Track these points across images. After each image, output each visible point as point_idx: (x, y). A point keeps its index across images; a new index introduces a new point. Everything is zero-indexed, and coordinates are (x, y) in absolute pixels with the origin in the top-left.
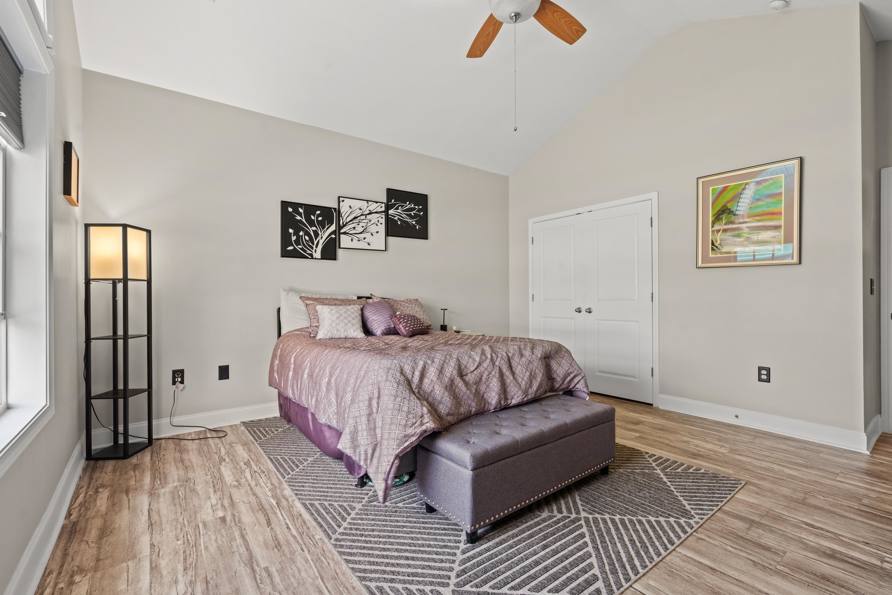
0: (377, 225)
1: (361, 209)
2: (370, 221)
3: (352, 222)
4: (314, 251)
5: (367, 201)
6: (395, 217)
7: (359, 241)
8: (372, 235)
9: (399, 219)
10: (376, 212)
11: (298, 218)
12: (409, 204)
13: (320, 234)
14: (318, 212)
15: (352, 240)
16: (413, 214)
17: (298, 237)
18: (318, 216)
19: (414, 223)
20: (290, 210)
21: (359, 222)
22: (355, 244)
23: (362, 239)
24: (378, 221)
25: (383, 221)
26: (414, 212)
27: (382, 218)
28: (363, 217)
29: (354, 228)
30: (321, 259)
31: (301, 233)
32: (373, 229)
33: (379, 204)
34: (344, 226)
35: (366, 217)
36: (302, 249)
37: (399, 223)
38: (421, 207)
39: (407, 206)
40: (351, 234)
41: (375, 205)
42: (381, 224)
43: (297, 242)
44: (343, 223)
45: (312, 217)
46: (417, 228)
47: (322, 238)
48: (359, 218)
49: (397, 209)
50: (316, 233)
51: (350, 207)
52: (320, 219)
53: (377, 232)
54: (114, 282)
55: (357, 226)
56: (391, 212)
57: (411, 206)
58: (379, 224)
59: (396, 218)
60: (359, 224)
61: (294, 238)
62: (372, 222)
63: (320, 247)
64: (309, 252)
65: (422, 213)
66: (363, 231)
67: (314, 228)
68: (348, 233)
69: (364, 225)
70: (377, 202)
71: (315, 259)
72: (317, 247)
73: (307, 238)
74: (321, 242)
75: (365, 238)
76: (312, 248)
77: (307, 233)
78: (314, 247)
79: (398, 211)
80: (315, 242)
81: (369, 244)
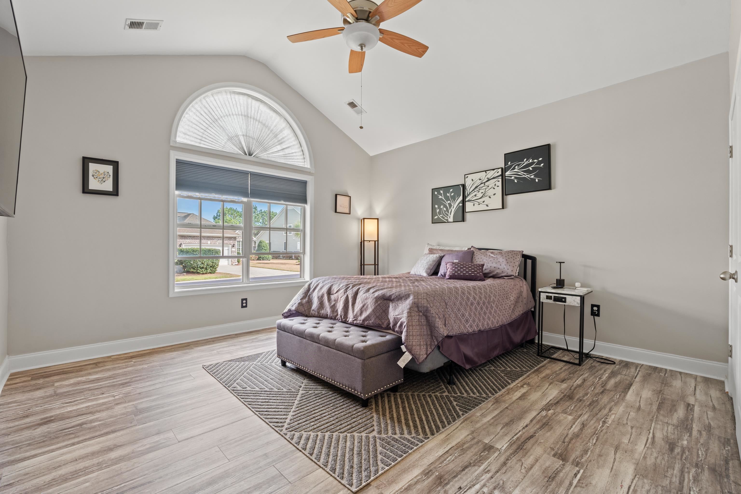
0: (494, 188)
1: (480, 179)
2: (488, 187)
3: (474, 191)
4: (449, 217)
5: (485, 171)
6: (511, 177)
7: (479, 204)
8: (490, 197)
9: (515, 178)
10: (494, 178)
11: (440, 197)
12: (526, 161)
13: (452, 205)
14: (451, 190)
15: (474, 205)
16: (531, 169)
17: (441, 209)
18: (452, 192)
19: (532, 177)
20: (436, 193)
21: (479, 190)
22: (477, 208)
23: (482, 202)
24: (495, 185)
25: (500, 184)
26: (533, 166)
27: (499, 181)
28: (483, 185)
29: (475, 195)
30: (454, 222)
31: (442, 207)
32: (490, 192)
33: (496, 170)
34: (468, 195)
35: (485, 184)
36: (442, 217)
37: (516, 181)
38: (540, 159)
39: (524, 163)
40: (473, 201)
41: (492, 172)
42: (498, 186)
43: (440, 213)
44: (467, 193)
45: (448, 194)
46: (537, 180)
47: (453, 207)
48: (479, 187)
49: (514, 168)
50: (450, 205)
51: (472, 180)
52: (452, 194)
53: (494, 194)
54: (375, 241)
55: (478, 193)
56: (508, 173)
57: (529, 161)
58: (496, 187)
59: (513, 178)
60: (479, 192)
61: (438, 211)
62: (489, 187)
63: (452, 213)
64: (446, 218)
65: (542, 165)
66: (482, 196)
67: (449, 202)
68: (471, 200)
69: (483, 191)
70: (494, 170)
71: (450, 222)
72: (450, 214)
73: (445, 209)
74: (453, 210)
75: (484, 202)
76: (448, 215)
77: (445, 206)
78: (449, 214)
79: (515, 170)
80: (450, 211)
81: (487, 206)
